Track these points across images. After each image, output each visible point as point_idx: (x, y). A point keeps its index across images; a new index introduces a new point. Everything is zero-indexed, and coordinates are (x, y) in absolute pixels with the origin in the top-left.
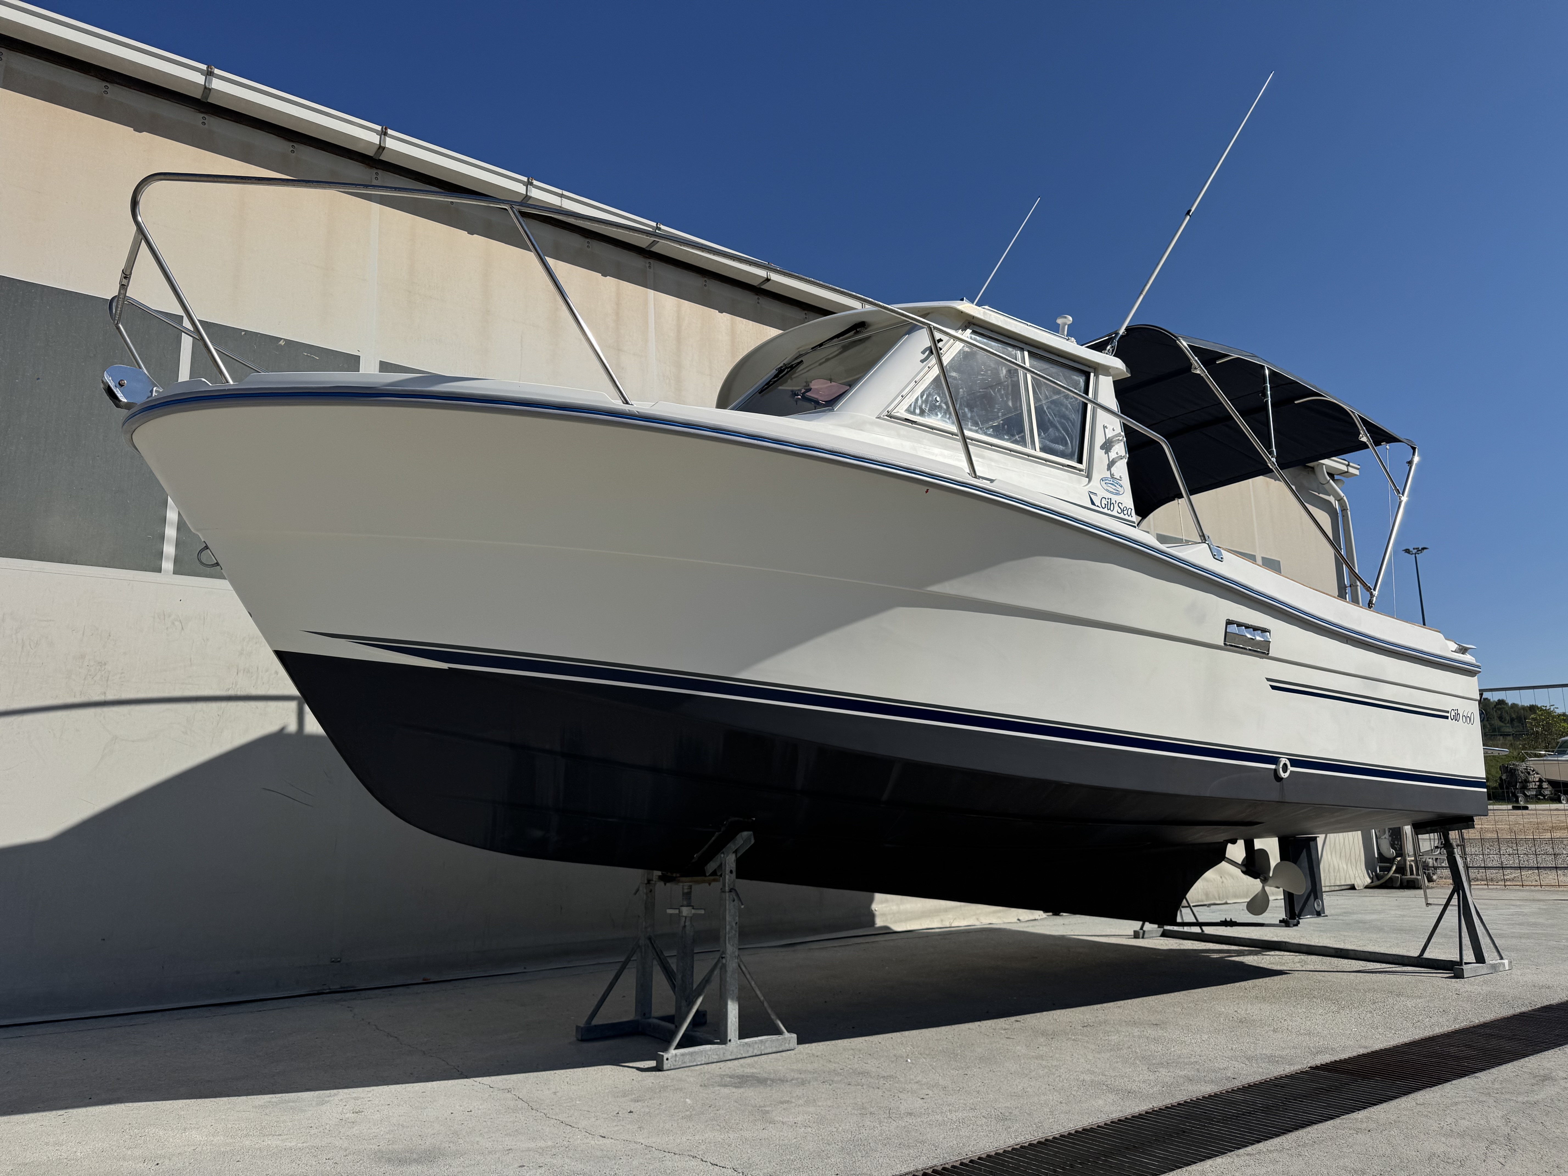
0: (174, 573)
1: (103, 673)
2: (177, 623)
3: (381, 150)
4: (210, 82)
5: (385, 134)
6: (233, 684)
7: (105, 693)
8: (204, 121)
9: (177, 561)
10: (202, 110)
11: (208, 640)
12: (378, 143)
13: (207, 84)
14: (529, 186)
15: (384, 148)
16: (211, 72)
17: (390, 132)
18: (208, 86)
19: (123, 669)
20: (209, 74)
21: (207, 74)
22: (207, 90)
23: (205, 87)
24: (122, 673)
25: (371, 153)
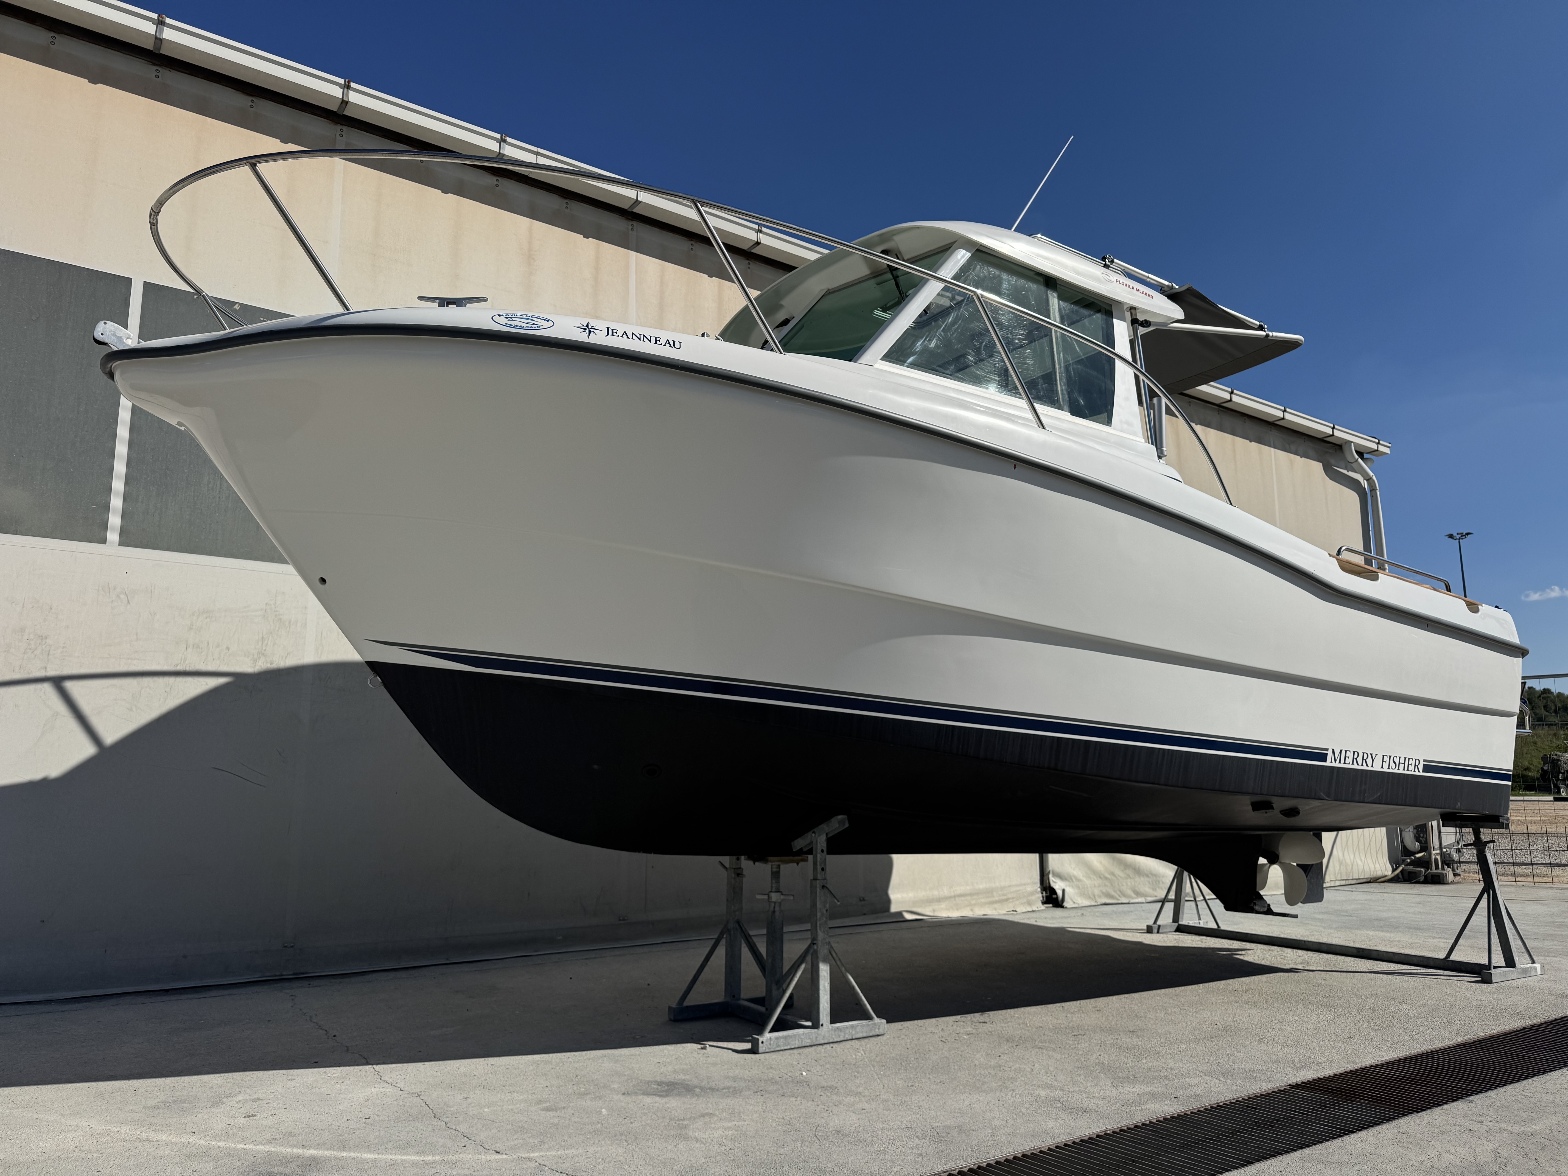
0: (120, 544)
1: (44, 647)
2: (122, 596)
3: (344, 105)
4: (162, 32)
5: (349, 87)
6: (181, 660)
7: (46, 668)
8: (158, 74)
9: (123, 532)
10: (156, 62)
11: (155, 614)
12: (341, 97)
13: (157, 34)
14: (502, 143)
15: (347, 102)
16: (162, 21)
17: (353, 85)
18: (158, 37)
19: (64, 643)
20: (160, 23)
21: (158, 23)
22: (158, 40)
23: (156, 38)
24: (63, 647)
25: (334, 108)
